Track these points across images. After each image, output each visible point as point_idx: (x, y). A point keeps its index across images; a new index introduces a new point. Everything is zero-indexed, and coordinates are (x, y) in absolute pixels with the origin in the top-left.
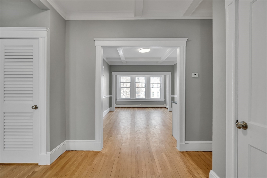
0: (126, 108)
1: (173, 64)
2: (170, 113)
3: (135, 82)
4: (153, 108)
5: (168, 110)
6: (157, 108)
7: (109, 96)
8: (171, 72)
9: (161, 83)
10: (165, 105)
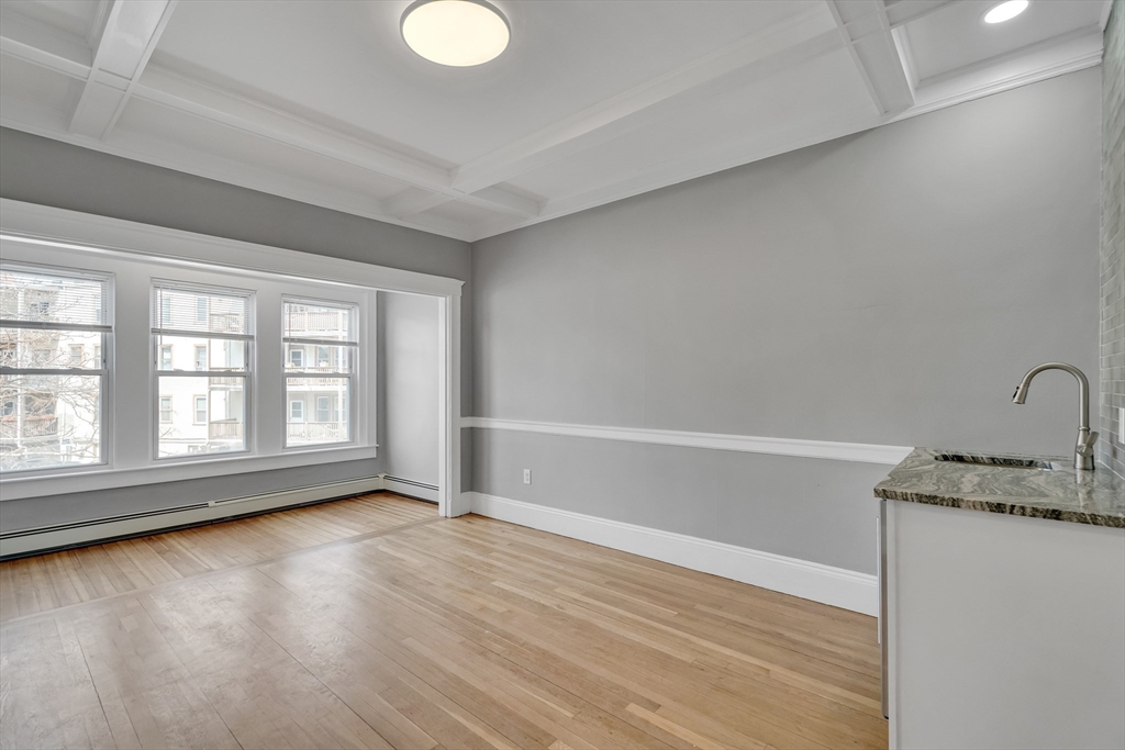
8: (462, 283)
9: (358, 341)
10: (382, 476)
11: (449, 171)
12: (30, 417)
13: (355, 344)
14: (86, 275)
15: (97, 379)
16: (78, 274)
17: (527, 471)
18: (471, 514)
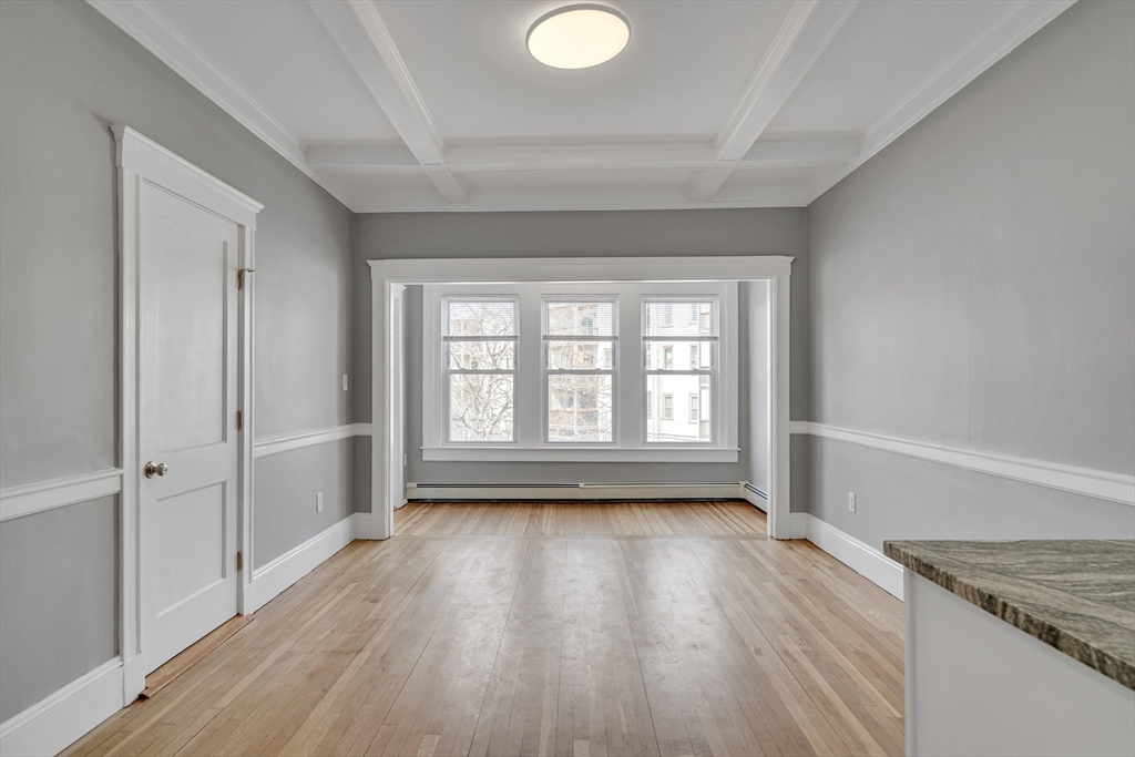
0: (482, 510)
1: (801, 200)
2: (788, 553)
3: (543, 333)
4: (665, 511)
5: (770, 527)
6: (687, 510)
7: (339, 432)
8: (791, 259)
9: (718, 335)
10: (743, 483)
11: (711, 142)
12: (582, 410)
13: (716, 338)
14: (504, 299)
15: (511, 378)
16: (499, 299)
17: (851, 495)
18: (806, 542)
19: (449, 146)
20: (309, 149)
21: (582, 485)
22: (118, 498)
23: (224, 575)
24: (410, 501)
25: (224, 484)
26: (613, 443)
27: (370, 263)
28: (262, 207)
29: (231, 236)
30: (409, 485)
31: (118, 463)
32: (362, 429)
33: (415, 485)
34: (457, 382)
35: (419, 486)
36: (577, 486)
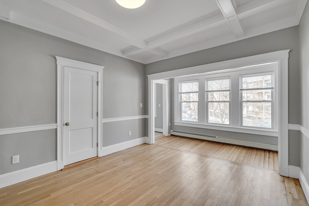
3: (206, 90)
8: (288, 50)
9: (274, 87)
19: (147, 42)
20: (123, 52)
21: (217, 137)
22: (56, 129)
23: (92, 147)
24: (171, 135)
25: (92, 128)
26: (230, 125)
27: (148, 76)
28: (104, 67)
29: (95, 75)
30: (171, 131)
31: (56, 122)
32: (146, 116)
33: (172, 131)
34: (184, 104)
35: (173, 131)
36: (215, 137)
